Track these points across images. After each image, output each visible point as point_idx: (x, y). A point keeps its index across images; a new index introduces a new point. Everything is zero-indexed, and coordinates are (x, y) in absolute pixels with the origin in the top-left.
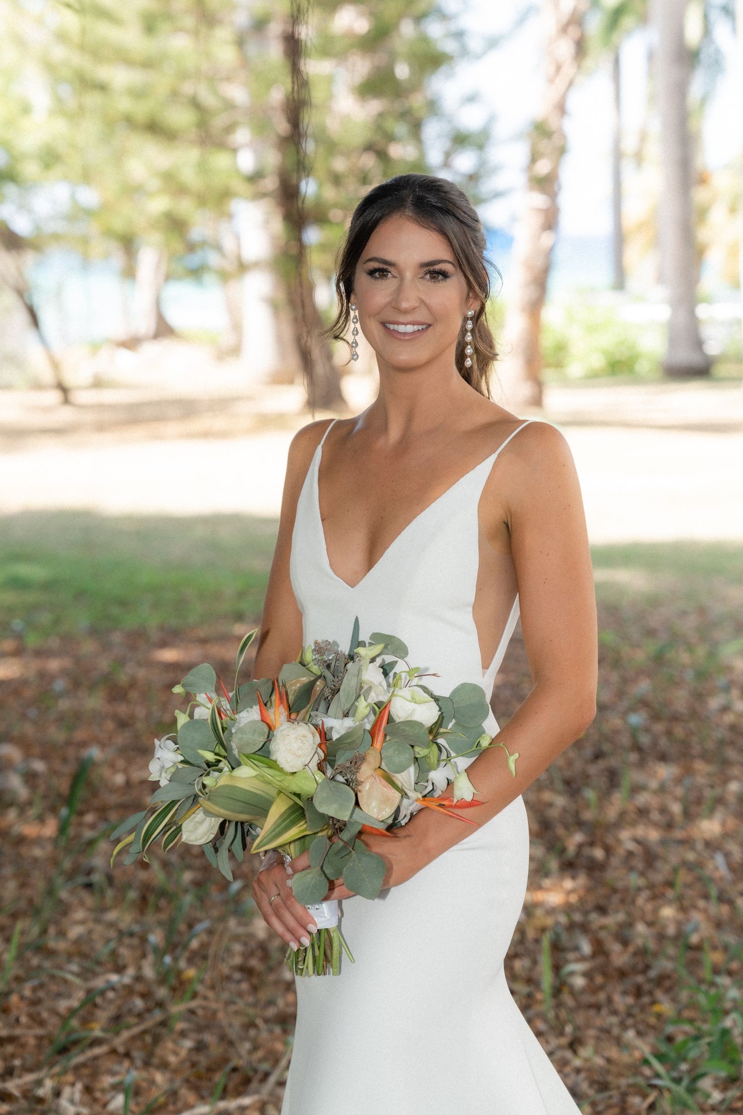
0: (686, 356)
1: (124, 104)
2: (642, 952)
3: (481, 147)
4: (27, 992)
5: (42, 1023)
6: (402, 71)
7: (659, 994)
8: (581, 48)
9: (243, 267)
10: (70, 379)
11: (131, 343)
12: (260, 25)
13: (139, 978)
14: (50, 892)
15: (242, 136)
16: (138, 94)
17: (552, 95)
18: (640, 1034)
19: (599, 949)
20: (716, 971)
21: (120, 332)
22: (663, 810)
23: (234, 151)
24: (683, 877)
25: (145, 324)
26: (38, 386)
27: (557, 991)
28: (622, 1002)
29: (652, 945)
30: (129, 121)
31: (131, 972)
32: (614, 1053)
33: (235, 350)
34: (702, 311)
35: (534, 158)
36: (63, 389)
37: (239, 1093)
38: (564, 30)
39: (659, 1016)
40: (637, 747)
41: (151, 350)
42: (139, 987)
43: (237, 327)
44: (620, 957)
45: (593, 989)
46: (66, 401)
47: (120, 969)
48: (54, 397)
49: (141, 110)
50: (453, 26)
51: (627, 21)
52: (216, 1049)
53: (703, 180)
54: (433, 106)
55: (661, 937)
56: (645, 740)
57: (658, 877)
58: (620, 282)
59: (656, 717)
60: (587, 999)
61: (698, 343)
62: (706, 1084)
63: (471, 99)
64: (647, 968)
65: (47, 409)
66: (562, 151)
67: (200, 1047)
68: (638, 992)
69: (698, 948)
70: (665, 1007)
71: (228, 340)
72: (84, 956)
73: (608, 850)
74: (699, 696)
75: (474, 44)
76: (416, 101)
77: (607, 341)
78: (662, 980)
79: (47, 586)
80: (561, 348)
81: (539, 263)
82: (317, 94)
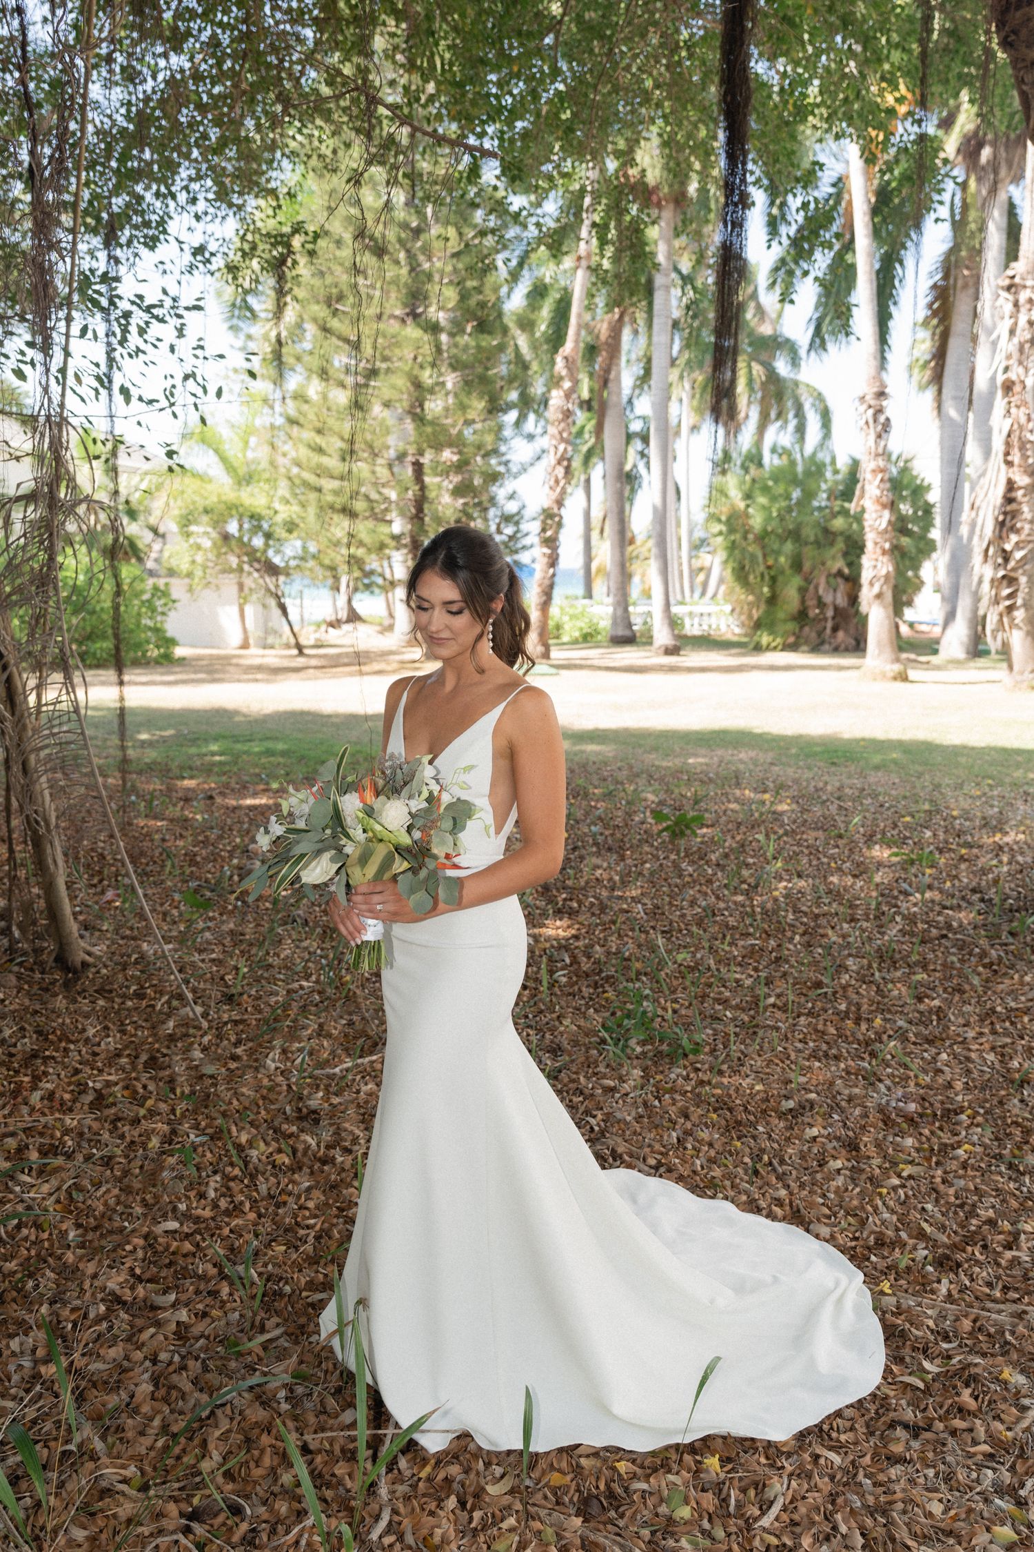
0: (621, 632)
1: (330, 498)
2: (597, 962)
3: (517, 523)
4: (253, 992)
5: (260, 1012)
6: (477, 481)
7: (607, 988)
8: (568, 470)
9: (393, 584)
10: (303, 641)
11: (335, 624)
12: (401, 457)
13: (317, 982)
14: (272, 930)
15: (393, 515)
16: (336, 493)
17: (554, 495)
18: (596, 1011)
19: (574, 959)
20: (638, 973)
21: (331, 617)
22: (611, 879)
23: (390, 522)
24: (621, 918)
25: (343, 615)
26: (288, 646)
27: (551, 986)
28: (586, 991)
29: (603, 959)
30: (332, 507)
31: (314, 978)
32: (582, 1022)
33: (390, 628)
34: (631, 609)
35: (544, 530)
36: (300, 648)
37: (371, 1053)
38: (559, 463)
39: (607, 999)
40: (596, 844)
41: (347, 627)
42: (318, 987)
43: (391, 616)
44: (586, 966)
45: (571, 984)
46: (301, 653)
47: (307, 977)
48: (295, 652)
49: (339, 501)
50: (504, 459)
51: (594, 460)
52: (359, 1026)
53: (632, 541)
54: (492, 500)
55: (608, 953)
56: (600, 839)
57: (607, 918)
58: (589, 595)
59: (606, 827)
60: (567, 990)
61: (630, 625)
62: (632, 1042)
63: (512, 497)
64: (601, 971)
65: (291, 656)
66: (560, 525)
67: (351, 1024)
68: (596, 986)
69: (628, 959)
70: (610, 994)
71: (387, 622)
72: (288, 968)
73: (580, 903)
74: (629, 814)
75: (514, 469)
76: (485, 498)
77: (583, 624)
78: (608, 978)
79: (284, 754)
80: (558, 627)
81: (547, 582)
82: (432, 495)
